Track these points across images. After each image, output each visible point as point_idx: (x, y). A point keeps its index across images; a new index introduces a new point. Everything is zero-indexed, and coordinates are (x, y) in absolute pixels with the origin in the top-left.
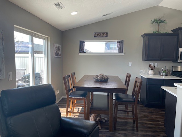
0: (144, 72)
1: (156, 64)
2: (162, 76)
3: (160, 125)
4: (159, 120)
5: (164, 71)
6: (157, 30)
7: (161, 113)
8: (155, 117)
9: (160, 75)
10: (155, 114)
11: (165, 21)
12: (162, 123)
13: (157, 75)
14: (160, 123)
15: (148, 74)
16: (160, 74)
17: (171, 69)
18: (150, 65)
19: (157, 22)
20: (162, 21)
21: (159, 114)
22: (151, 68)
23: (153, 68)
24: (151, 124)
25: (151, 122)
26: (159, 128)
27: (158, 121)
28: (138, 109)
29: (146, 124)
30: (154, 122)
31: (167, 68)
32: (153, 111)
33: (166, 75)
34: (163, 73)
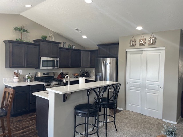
0: (8, 80)
1: (20, 71)
2: (27, 83)
3: (31, 129)
4: (29, 125)
5: (28, 77)
6: (20, 38)
7: (29, 119)
8: (25, 123)
9: (25, 82)
10: (24, 121)
11: (27, 30)
12: (33, 127)
13: (22, 82)
14: (31, 128)
15: (13, 82)
16: (24, 80)
17: (34, 75)
18: (15, 73)
19: (20, 30)
20: (24, 31)
21: (28, 120)
22: (16, 76)
23: (18, 75)
24: (23, 132)
25: (22, 131)
26: (31, 133)
27: (29, 127)
28: (4, 122)
29: (18, 134)
30: (25, 129)
31: (31, 74)
32: (21, 119)
33: (31, 81)
34: (28, 80)
